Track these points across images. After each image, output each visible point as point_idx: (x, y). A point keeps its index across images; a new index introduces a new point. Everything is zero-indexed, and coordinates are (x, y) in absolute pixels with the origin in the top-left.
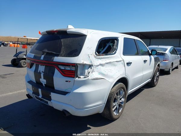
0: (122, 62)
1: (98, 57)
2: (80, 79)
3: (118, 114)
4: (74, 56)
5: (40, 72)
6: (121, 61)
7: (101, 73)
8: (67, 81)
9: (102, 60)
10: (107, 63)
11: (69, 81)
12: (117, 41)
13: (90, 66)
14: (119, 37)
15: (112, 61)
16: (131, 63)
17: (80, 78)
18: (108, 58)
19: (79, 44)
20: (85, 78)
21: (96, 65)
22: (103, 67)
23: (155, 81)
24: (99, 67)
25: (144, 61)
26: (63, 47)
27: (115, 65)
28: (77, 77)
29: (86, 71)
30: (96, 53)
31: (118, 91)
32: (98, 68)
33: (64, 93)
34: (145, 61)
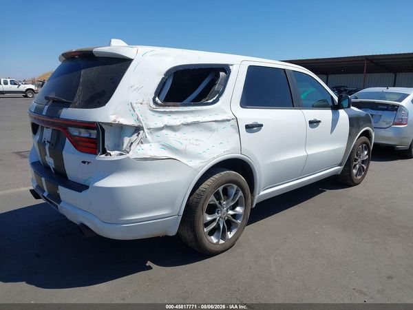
0: (233, 122)
1: (162, 109)
2: (108, 158)
3: (222, 242)
4: (96, 107)
5: (44, 142)
6: (229, 120)
7: (167, 147)
8: (84, 162)
9: (173, 116)
10: (188, 125)
11: (88, 163)
12: (226, 73)
13: (137, 129)
14: (232, 65)
15: (201, 121)
16: (261, 125)
17: (109, 156)
18: (192, 112)
19: (112, 79)
20: (121, 154)
21: (152, 127)
22: (174, 133)
23: (355, 171)
24: (164, 131)
25: (311, 122)
26: (80, 88)
27: (211, 130)
28: (104, 152)
29: (127, 140)
30: (154, 99)
31: (220, 189)
32: (160, 133)
33: (80, 187)
34: (314, 123)
